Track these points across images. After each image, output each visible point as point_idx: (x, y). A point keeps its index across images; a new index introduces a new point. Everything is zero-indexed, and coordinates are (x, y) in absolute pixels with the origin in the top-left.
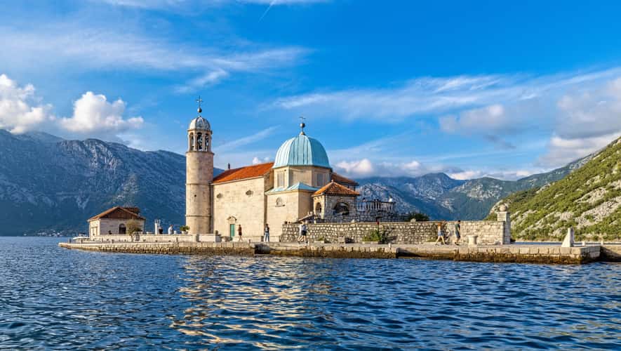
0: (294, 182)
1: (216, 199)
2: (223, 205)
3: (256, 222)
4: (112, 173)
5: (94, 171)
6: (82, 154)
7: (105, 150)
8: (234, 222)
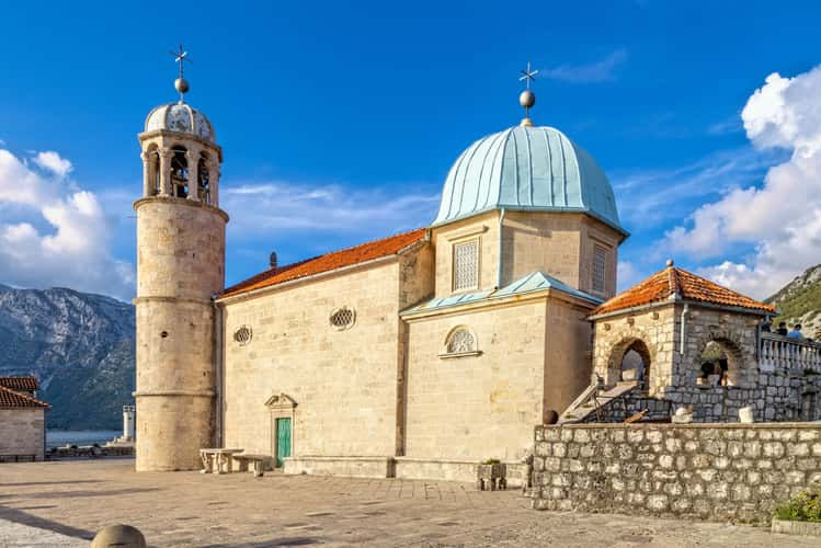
0: (515, 274)
1: (230, 344)
2: (254, 363)
3: (365, 411)
4: (92, 339)
5: (63, 335)
6: (44, 311)
7: (80, 304)
8: (288, 412)
